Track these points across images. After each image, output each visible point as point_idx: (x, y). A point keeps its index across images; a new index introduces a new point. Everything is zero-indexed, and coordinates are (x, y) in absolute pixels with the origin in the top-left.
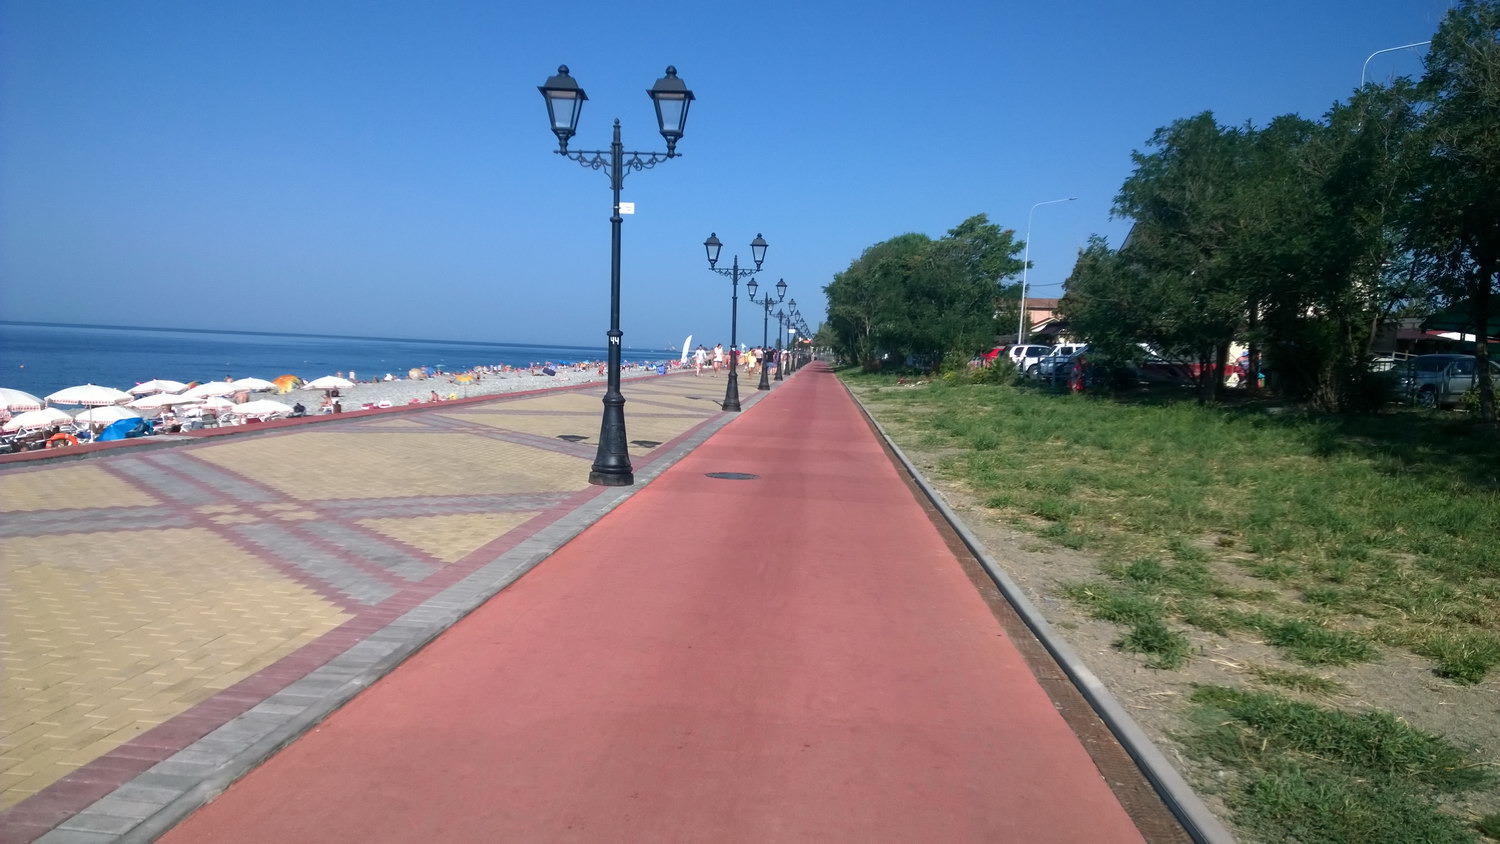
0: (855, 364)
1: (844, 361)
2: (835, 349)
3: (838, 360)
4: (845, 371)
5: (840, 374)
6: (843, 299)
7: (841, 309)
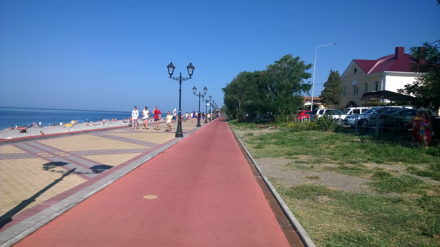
0: (235, 118)
1: (230, 117)
2: (227, 112)
3: (228, 117)
4: (231, 121)
5: (229, 122)
6: (230, 93)
7: (229, 96)
